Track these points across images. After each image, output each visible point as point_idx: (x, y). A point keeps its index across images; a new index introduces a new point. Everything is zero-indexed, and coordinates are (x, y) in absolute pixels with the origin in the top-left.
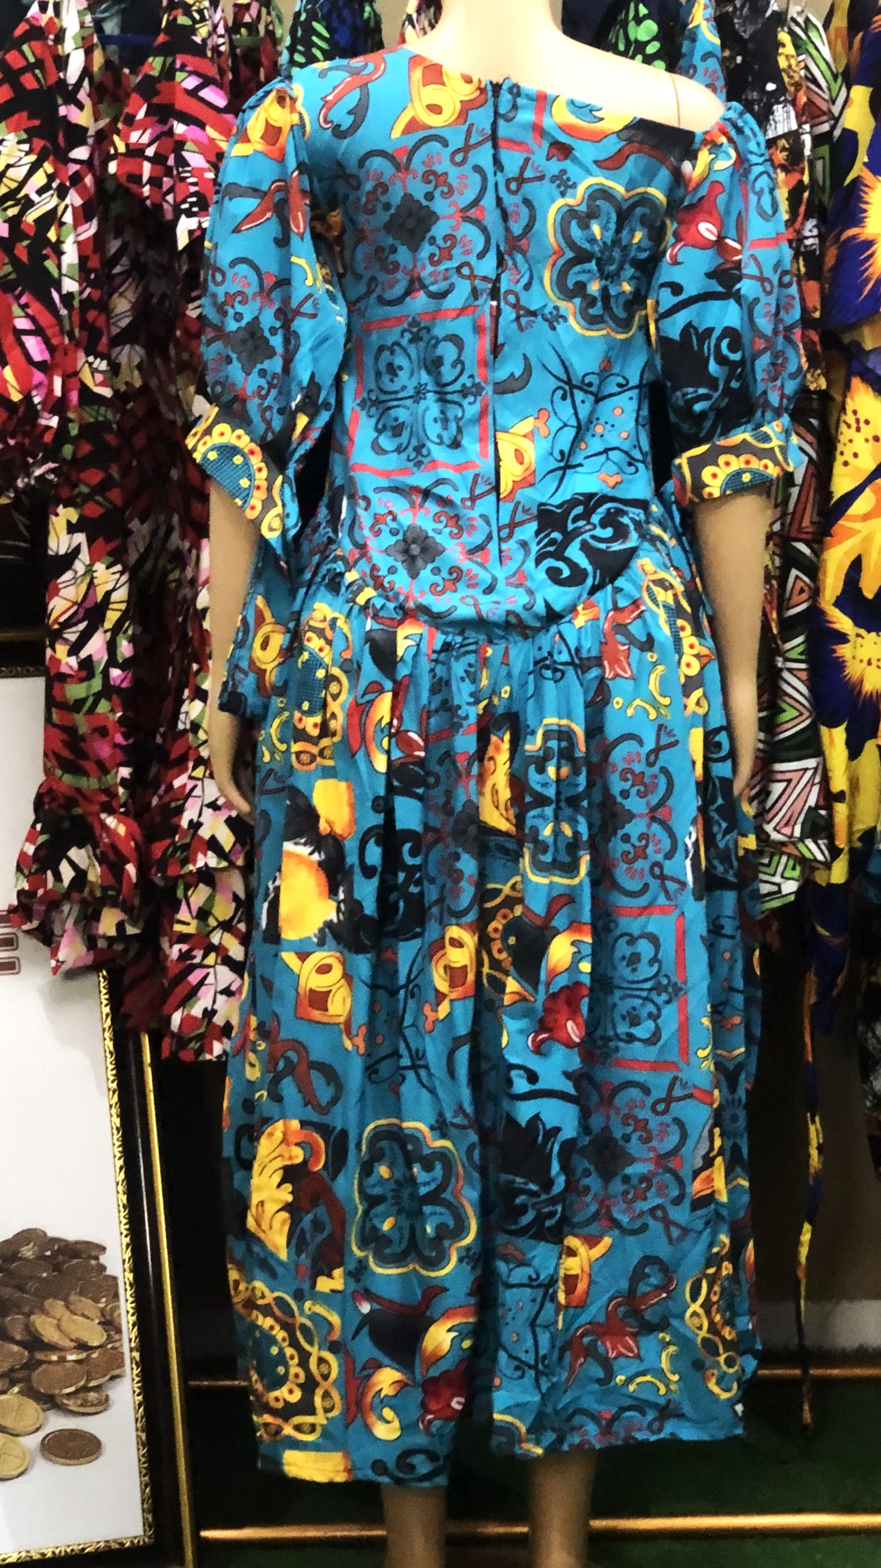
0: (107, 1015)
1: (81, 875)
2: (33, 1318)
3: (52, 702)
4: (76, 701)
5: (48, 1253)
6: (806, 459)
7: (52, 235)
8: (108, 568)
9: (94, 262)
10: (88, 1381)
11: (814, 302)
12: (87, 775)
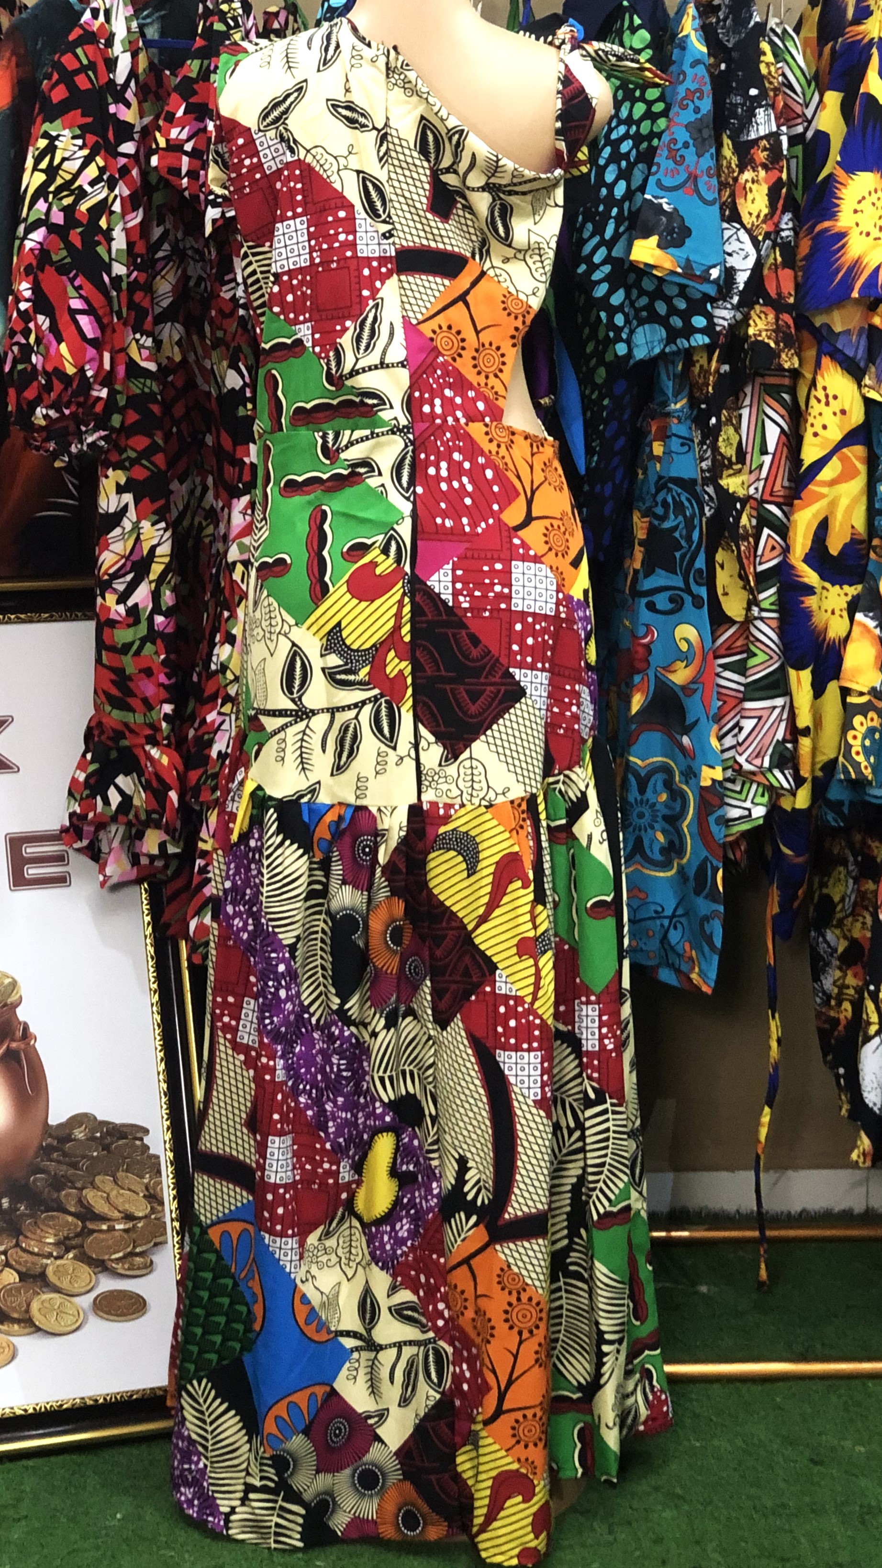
0: (149, 924)
1: (126, 800)
2: (84, 1192)
3: (101, 645)
4: (124, 645)
5: (99, 1134)
6: (778, 430)
7: (103, 223)
8: (153, 525)
9: (140, 248)
10: (134, 1247)
11: (789, 289)
12: (133, 711)
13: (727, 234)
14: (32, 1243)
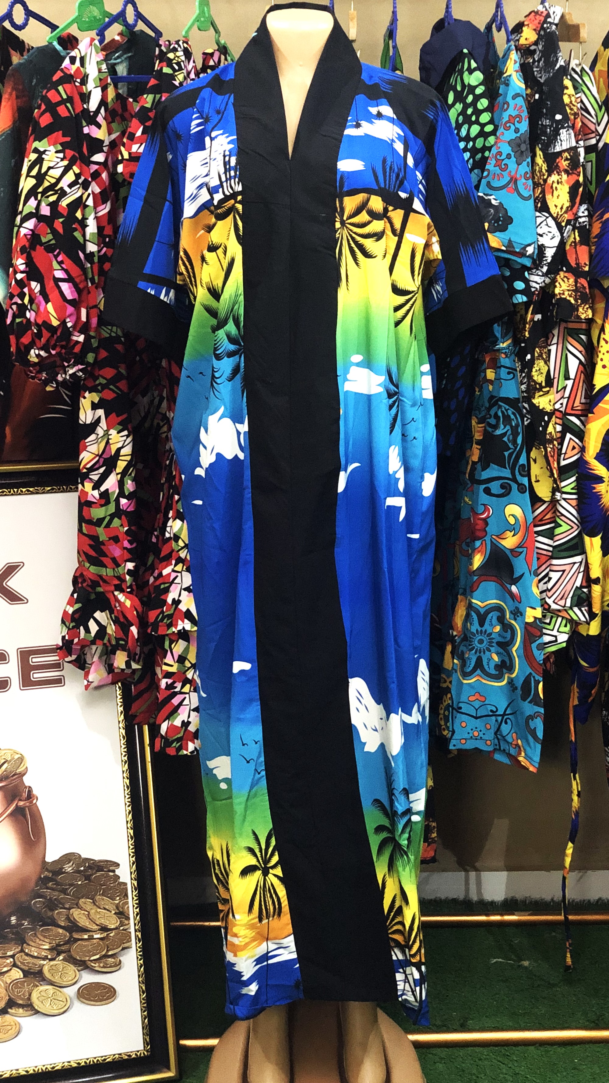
0: (121, 713)
1: (102, 629)
2: (71, 911)
3: (82, 519)
4: (97, 519)
5: (82, 868)
6: (578, 361)
7: (79, 214)
8: (118, 433)
9: (108, 230)
10: (108, 951)
11: (584, 259)
12: (105, 566)
13: (539, 220)
14: (33, 949)
